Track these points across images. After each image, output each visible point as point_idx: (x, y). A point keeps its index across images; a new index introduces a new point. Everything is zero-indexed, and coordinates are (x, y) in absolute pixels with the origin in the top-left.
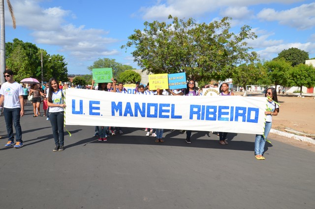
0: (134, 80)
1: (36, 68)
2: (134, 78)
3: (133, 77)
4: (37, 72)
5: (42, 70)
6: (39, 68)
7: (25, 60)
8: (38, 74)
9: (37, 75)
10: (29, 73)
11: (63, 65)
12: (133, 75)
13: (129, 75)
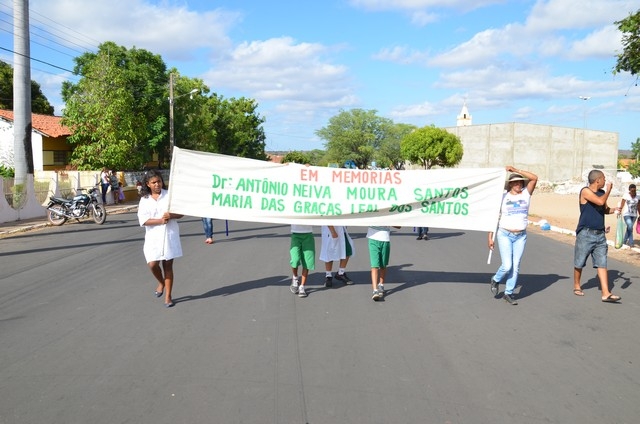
0: (442, 156)
1: (152, 120)
2: (445, 149)
3: (439, 147)
4: (154, 134)
5: (172, 128)
6: (161, 120)
7: (116, 96)
8: (155, 140)
9: (154, 142)
10: (127, 138)
11: (254, 122)
12: (441, 140)
13: (430, 140)
